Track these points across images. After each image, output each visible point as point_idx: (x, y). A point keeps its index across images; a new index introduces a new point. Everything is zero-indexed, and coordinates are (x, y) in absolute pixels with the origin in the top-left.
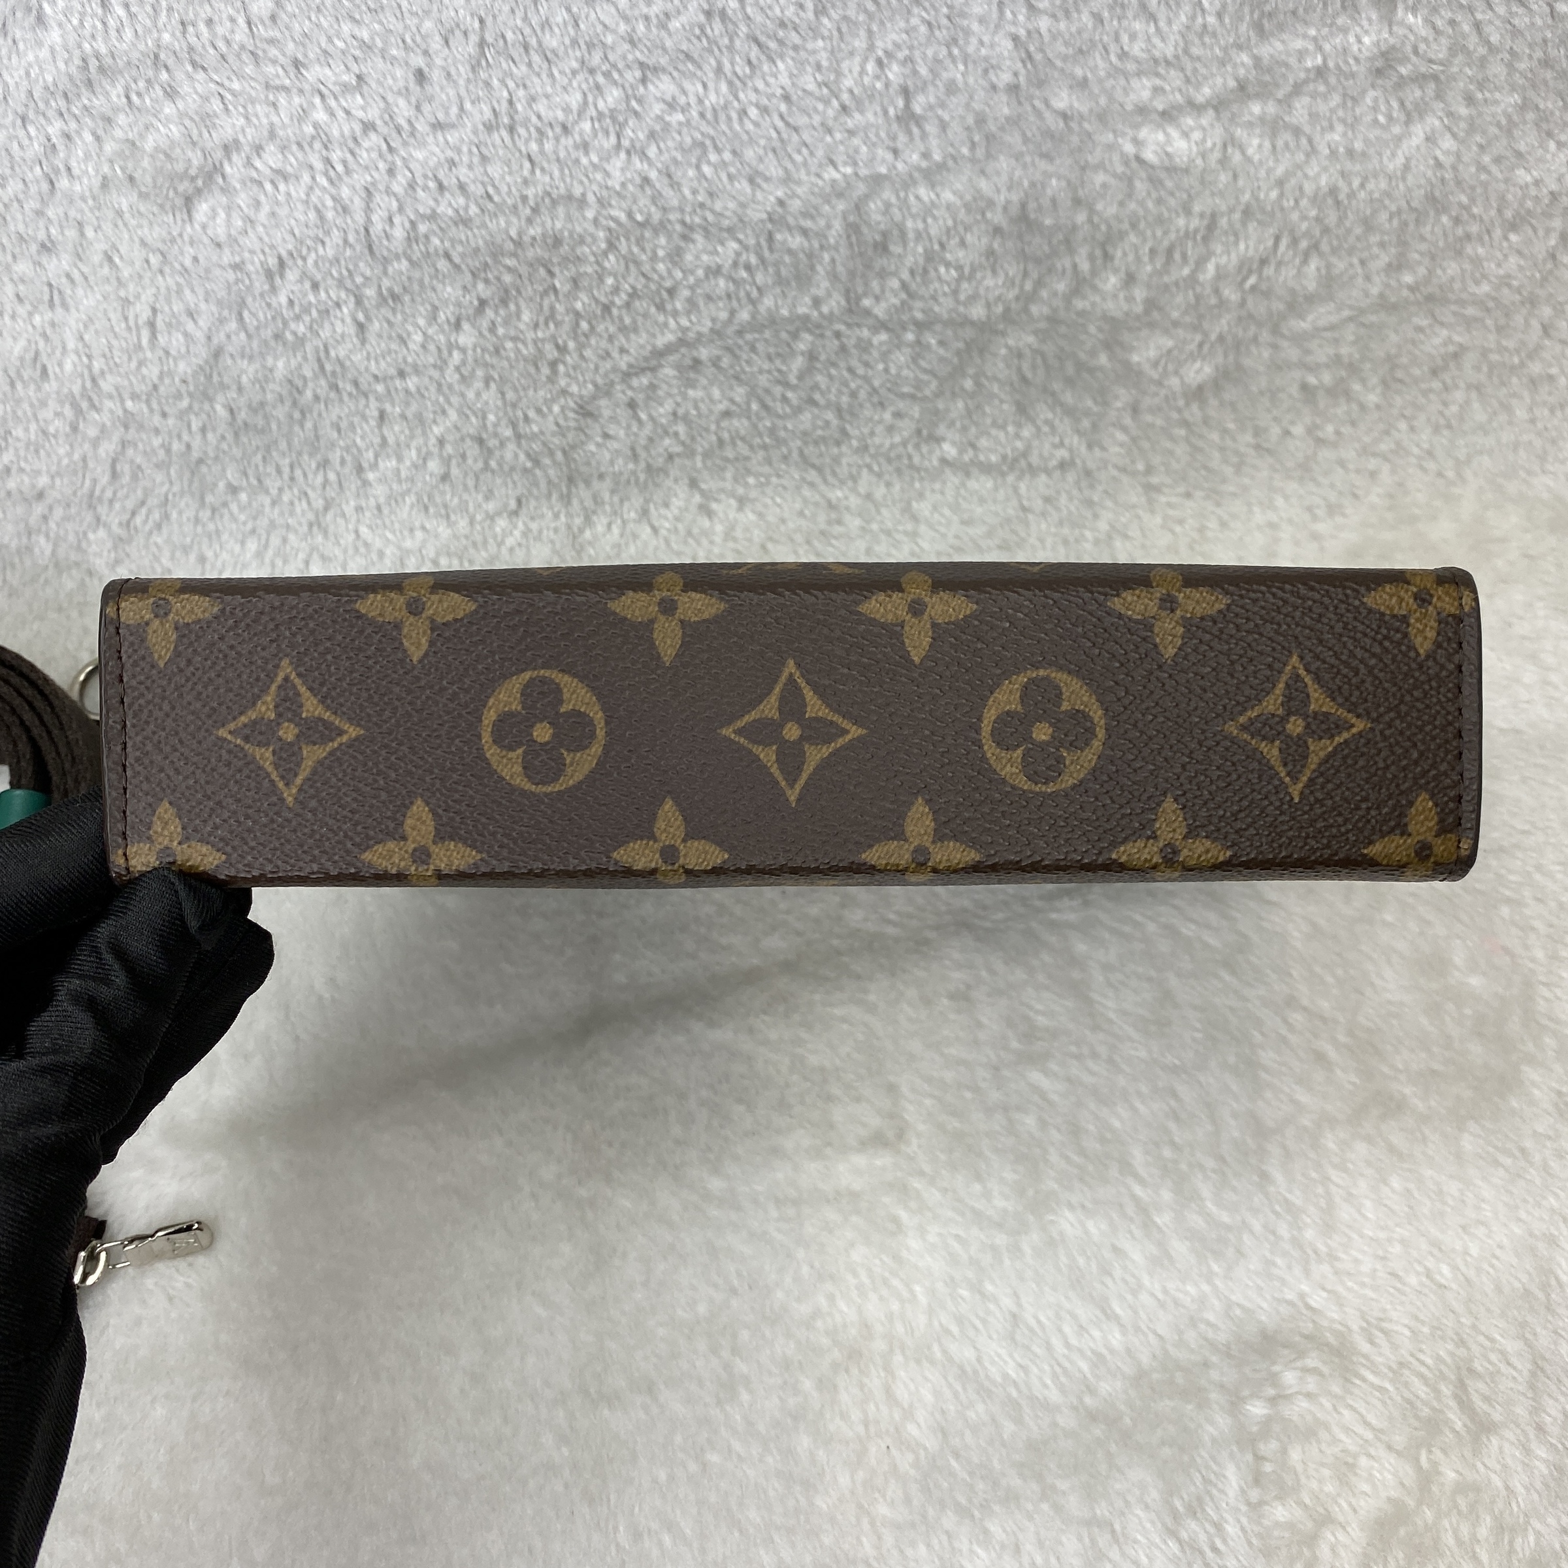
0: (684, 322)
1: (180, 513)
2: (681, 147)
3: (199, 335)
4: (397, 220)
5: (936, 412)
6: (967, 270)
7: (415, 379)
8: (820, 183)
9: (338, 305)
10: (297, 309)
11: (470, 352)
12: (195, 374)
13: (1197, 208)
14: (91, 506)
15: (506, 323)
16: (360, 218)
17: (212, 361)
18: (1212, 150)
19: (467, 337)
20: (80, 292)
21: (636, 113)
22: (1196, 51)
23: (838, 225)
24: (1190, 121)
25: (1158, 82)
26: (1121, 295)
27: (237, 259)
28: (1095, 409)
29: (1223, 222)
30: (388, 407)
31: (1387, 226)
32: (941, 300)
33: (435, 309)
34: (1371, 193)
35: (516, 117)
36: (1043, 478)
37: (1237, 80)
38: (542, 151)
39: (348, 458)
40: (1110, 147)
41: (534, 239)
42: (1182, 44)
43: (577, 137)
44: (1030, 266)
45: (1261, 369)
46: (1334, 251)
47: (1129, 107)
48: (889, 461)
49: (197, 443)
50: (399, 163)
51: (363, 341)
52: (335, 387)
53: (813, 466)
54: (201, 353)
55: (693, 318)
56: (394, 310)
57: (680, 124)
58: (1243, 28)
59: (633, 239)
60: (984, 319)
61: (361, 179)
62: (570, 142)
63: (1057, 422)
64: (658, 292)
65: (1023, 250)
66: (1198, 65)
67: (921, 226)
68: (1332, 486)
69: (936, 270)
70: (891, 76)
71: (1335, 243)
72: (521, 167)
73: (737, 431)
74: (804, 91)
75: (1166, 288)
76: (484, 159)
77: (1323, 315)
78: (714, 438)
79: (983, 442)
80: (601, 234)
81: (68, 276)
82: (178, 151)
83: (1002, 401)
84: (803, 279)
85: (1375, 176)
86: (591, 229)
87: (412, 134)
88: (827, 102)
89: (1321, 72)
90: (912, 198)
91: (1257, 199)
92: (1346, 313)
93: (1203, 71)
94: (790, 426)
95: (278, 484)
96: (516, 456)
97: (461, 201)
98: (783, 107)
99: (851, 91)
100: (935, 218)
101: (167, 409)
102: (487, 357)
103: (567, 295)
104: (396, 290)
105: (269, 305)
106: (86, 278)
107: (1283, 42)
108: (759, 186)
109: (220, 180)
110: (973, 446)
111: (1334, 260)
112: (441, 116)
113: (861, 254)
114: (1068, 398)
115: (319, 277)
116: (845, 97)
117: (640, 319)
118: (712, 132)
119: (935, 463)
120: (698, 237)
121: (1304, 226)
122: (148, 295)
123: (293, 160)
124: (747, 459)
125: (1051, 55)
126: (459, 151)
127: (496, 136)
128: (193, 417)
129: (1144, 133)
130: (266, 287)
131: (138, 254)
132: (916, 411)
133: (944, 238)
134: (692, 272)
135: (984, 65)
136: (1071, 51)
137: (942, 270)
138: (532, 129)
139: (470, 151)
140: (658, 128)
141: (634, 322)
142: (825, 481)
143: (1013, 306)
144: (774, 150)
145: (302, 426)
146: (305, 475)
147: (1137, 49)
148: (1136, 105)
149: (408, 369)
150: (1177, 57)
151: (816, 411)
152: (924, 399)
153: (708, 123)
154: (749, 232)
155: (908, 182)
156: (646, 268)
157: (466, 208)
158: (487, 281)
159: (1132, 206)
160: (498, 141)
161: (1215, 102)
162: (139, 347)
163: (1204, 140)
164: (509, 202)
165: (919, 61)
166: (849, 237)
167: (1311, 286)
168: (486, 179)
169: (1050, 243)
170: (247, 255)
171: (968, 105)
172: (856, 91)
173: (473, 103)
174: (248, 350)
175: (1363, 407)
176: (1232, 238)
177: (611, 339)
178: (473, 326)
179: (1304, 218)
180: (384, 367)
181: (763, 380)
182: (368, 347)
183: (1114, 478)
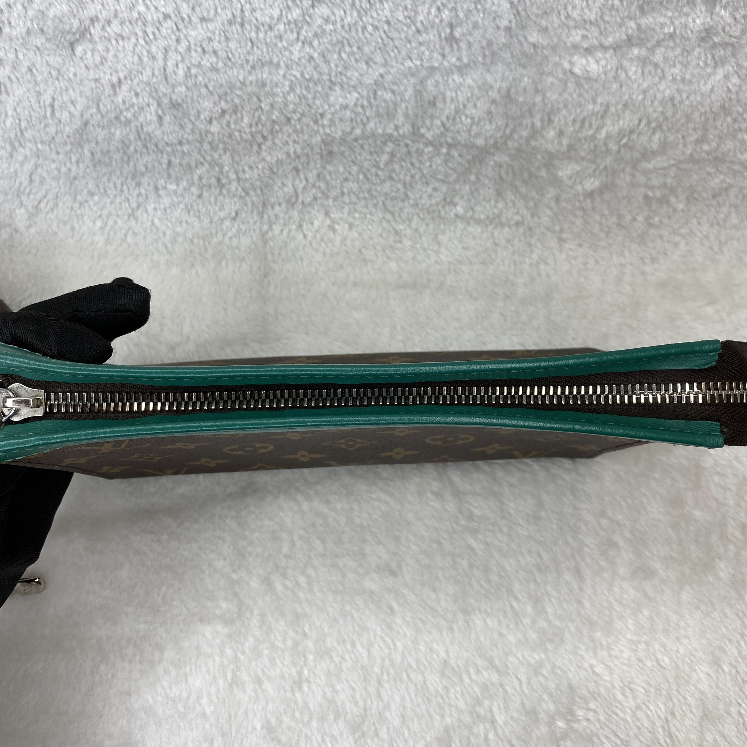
0: (328, 131)
1: (64, 203)
2: (331, 42)
3: (77, 114)
4: (180, 66)
5: (455, 190)
6: (476, 120)
7: (187, 146)
8: (403, 68)
9: (148, 105)
10: (127, 105)
11: (216, 136)
12: (74, 133)
13: (599, 100)
14: (18, 196)
15: (235, 123)
16: (161, 62)
17: (83, 127)
18: (610, 71)
19: (215, 128)
20: (15, 86)
21: (308, 23)
22: (607, 18)
23: (410, 90)
24: (600, 55)
25: (585, 32)
26: (556, 141)
27: (97, 77)
28: (537, 197)
29: (613, 109)
30: (173, 159)
31: (698, 119)
32: (462, 133)
33: (199, 113)
34: (691, 102)
35: (245, 19)
36: (507, 229)
37: (627, 35)
38: (257, 38)
39: (152, 183)
40: (556, 64)
41: (251, 82)
42: (600, 14)
43: (276, 32)
44: (510, 121)
45: (625, 185)
46: (669, 130)
47: (569, 44)
48: (429, 212)
49: (74, 169)
50: (182, 37)
51: (161, 125)
52: (145, 146)
53: (389, 211)
54: (77, 123)
55: (333, 129)
56: (178, 110)
57: (331, 30)
58: (633, 8)
59: (303, 87)
60: (483, 146)
61: (162, 43)
62: (273, 34)
63: (517, 201)
64: (315, 114)
65: (506, 113)
66: (607, 26)
67: (454, 95)
68: (655, 248)
69: (460, 118)
70: (444, 16)
71: (670, 126)
72: (246, 45)
73: (352, 189)
74: (397, 20)
75: (580, 140)
76: (227, 39)
77: (659, 162)
78: (339, 191)
79: (478, 208)
80: (287, 83)
81: (9, 78)
82: (66, 18)
83: (489, 188)
84: (390, 115)
85: (695, 93)
86: (281, 80)
87: (190, 22)
88: (409, 27)
89: (672, 36)
90: (450, 80)
91: (632, 99)
92: (672, 162)
93: (610, 29)
94: (379, 189)
95: (114, 192)
96: (237, 189)
97: (214, 59)
98: (386, 27)
99: (422, 22)
100: (462, 92)
101: (59, 150)
102: (225, 139)
103: (268, 112)
104: (180, 101)
105: (113, 102)
106: (18, 80)
107: (654, 18)
108: (371, 67)
109: (88, 36)
110: (473, 209)
111: (668, 134)
112: (205, 14)
113: (422, 106)
114: (523, 190)
115: (139, 90)
116: (419, 25)
117: (305, 127)
118: (347, 36)
119: (452, 216)
120: (337, 89)
121: (655, 115)
122: (50, 91)
123: (126, 29)
124: (355, 204)
125: (529, 13)
126: (214, 33)
127: (234, 27)
128: (72, 155)
129: (575, 58)
130: (112, 92)
131: (45, 69)
132: (444, 189)
133: (466, 103)
134: (333, 106)
135: (494, 15)
136: (540, 12)
137: (463, 118)
138: (253, 26)
139: (220, 34)
140: (319, 31)
141: (302, 128)
142: (395, 220)
143: (499, 140)
144: (380, 49)
145: (128, 165)
146: (129, 189)
147: (575, 14)
148: (572, 44)
149: (184, 141)
150: (596, 20)
151: (393, 183)
152: (449, 183)
153: (346, 31)
154: (364, 89)
155: (449, 72)
156: (310, 102)
157: (217, 63)
158: (226, 101)
159: (566, 96)
160: (235, 31)
161: (614, 46)
162: (45, 117)
163: (606, 65)
164: (240, 62)
165: (460, 10)
166: (416, 96)
167: (655, 146)
168: (227, 49)
169: (521, 110)
170: (102, 75)
171: (483, 36)
172: (425, 23)
173: (222, 9)
174: (101, 124)
175: (675, 210)
176: (616, 118)
177: (289, 136)
178: (219, 123)
179: (655, 111)
180: (172, 138)
181: (366, 164)
182: (163, 128)
183: (543, 233)
